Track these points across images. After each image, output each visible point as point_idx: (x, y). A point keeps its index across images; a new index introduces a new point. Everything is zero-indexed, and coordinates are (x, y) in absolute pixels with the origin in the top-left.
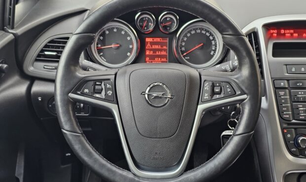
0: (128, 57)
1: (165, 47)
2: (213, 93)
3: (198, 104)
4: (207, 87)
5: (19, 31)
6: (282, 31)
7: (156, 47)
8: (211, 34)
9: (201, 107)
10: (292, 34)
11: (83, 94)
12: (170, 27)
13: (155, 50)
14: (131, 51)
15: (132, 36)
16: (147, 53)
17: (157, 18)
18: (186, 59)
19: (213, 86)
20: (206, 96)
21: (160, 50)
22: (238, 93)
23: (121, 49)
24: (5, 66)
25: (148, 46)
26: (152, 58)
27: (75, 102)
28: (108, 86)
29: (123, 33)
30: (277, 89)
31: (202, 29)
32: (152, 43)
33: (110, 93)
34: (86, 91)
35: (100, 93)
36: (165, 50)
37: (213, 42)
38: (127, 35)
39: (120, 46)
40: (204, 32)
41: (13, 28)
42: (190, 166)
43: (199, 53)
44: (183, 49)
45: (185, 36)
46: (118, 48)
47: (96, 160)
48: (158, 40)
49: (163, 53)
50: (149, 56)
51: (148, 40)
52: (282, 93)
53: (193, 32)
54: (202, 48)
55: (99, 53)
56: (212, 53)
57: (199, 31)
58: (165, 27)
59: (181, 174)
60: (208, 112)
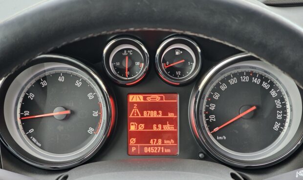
0: (88, 136)
1: (171, 115)
7: (153, 114)
12: (183, 70)
13: (149, 122)
14: (95, 123)
15: (98, 90)
16: (133, 128)
17: (152, 52)
18: (219, 141)
21: (162, 121)
23: (74, 119)
25: (134, 112)
26: (143, 138)
29: (78, 84)
31: (252, 75)
32: (143, 107)
36: (172, 121)
38: (87, 88)
39: (73, 113)
40: (256, 81)
43: (247, 126)
44: (212, 118)
45: (217, 89)
46: (67, 117)
48: (157, 98)
49: (168, 127)
50: (136, 134)
51: (134, 98)
53: (233, 81)
54: (254, 115)
55: (26, 129)
56: (276, 126)
57: (245, 79)
58: (172, 71)
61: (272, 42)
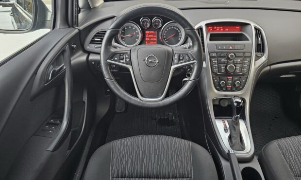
0: (137, 41)
1: (155, 36)
2: (179, 60)
3: (171, 65)
4: (176, 57)
5: (81, 28)
6: (215, 28)
7: (151, 36)
8: (179, 29)
9: (173, 67)
10: (220, 29)
11: (114, 60)
12: (158, 25)
13: (150, 38)
14: (138, 38)
15: (139, 30)
16: (147, 39)
17: (151, 20)
18: (166, 42)
19: (179, 56)
20: (176, 61)
21: (153, 38)
22: (192, 59)
23: (133, 37)
24: (75, 46)
25: (147, 36)
26: (149, 42)
27: (111, 64)
28: (127, 56)
29: (134, 28)
30: (211, 57)
31: (174, 27)
32: (149, 34)
33: (128, 60)
34: (116, 59)
35: (123, 60)
36: (156, 38)
37: (180, 34)
38: (136, 30)
39: (133, 35)
40: (175, 28)
41: (78, 26)
42: (167, 96)
43: (173, 39)
44: (165, 37)
45: (166, 30)
46: (132, 36)
47: (122, 93)
48: (152, 32)
49: (155, 39)
50: (147, 41)
51: (147, 32)
52: (213, 59)
53: (170, 28)
54: (174, 36)
55: (122, 39)
56: (179, 39)
57: (172, 28)
58: (155, 26)
59: (163, 99)
60: (177, 69)
61: (180, 20)
